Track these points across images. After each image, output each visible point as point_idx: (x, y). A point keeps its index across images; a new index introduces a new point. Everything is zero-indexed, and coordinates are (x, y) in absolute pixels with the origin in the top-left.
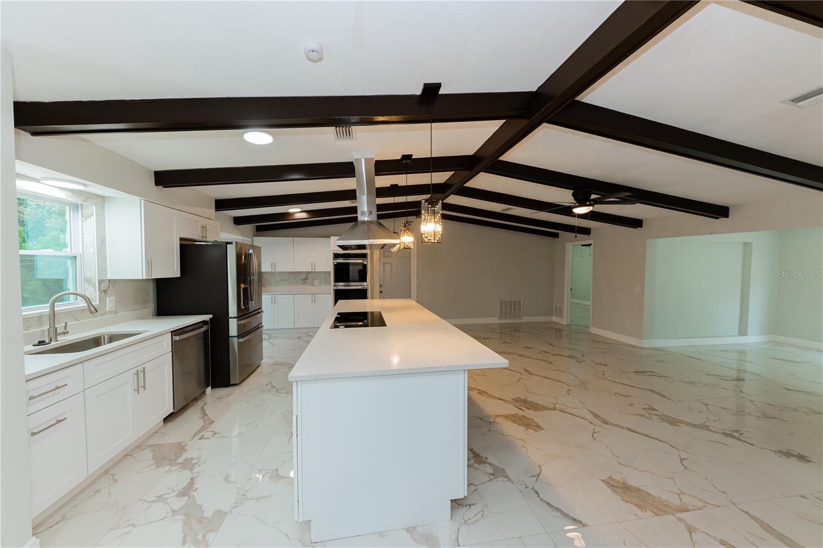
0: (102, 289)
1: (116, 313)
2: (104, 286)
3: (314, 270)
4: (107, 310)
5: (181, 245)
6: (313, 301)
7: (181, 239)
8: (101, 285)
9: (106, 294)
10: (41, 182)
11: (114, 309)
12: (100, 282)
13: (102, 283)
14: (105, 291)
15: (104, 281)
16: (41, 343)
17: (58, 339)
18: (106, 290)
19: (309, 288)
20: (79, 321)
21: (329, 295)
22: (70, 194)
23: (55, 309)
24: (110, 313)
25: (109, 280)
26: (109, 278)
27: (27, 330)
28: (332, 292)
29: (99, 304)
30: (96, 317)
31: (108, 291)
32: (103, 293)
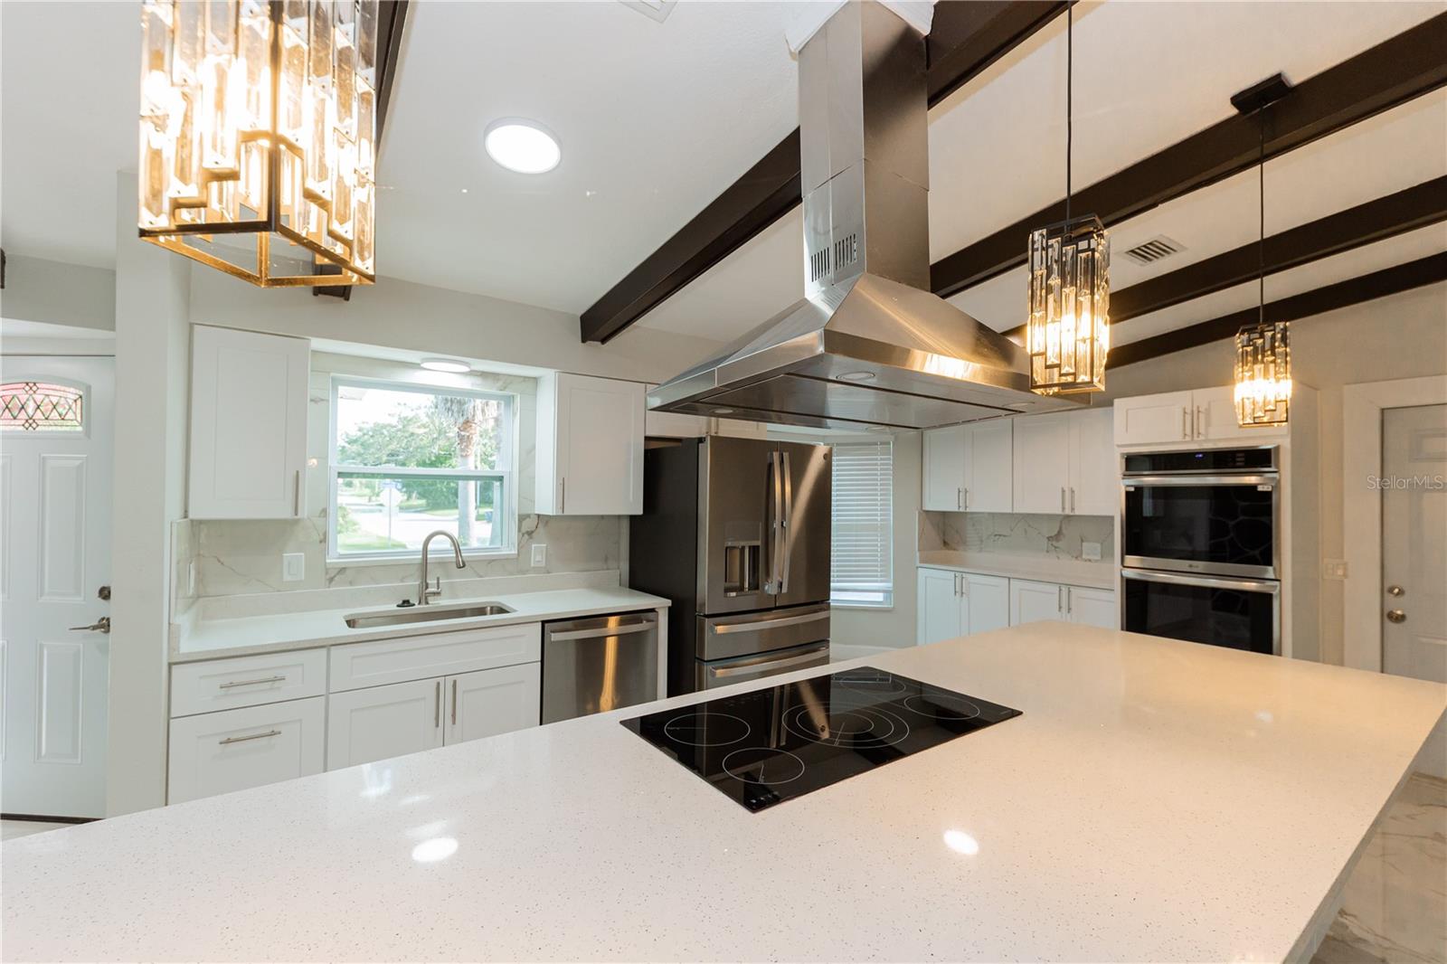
0: (524, 530)
1: (549, 573)
2: (529, 525)
3: (1068, 512)
4: (532, 565)
5: (646, 452)
6: (1064, 604)
7: (647, 439)
8: (524, 523)
9: (531, 538)
10: (424, 365)
11: (544, 565)
12: (522, 518)
13: (524, 519)
14: (530, 533)
15: (529, 516)
16: (406, 603)
17: (430, 602)
18: (532, 532)
19: (1064, 566)
20: (481, 577)
21: (1104, 595)
22: (478, 381)
23: (429, 556)
24: (537, 570)
25: (539, 516)
26: (536, 512)
27: (402, 581)
28: (1118, 586)
29: (518, 554)
30: (511, 574)
31: (534, 534)
32: (526, 536)
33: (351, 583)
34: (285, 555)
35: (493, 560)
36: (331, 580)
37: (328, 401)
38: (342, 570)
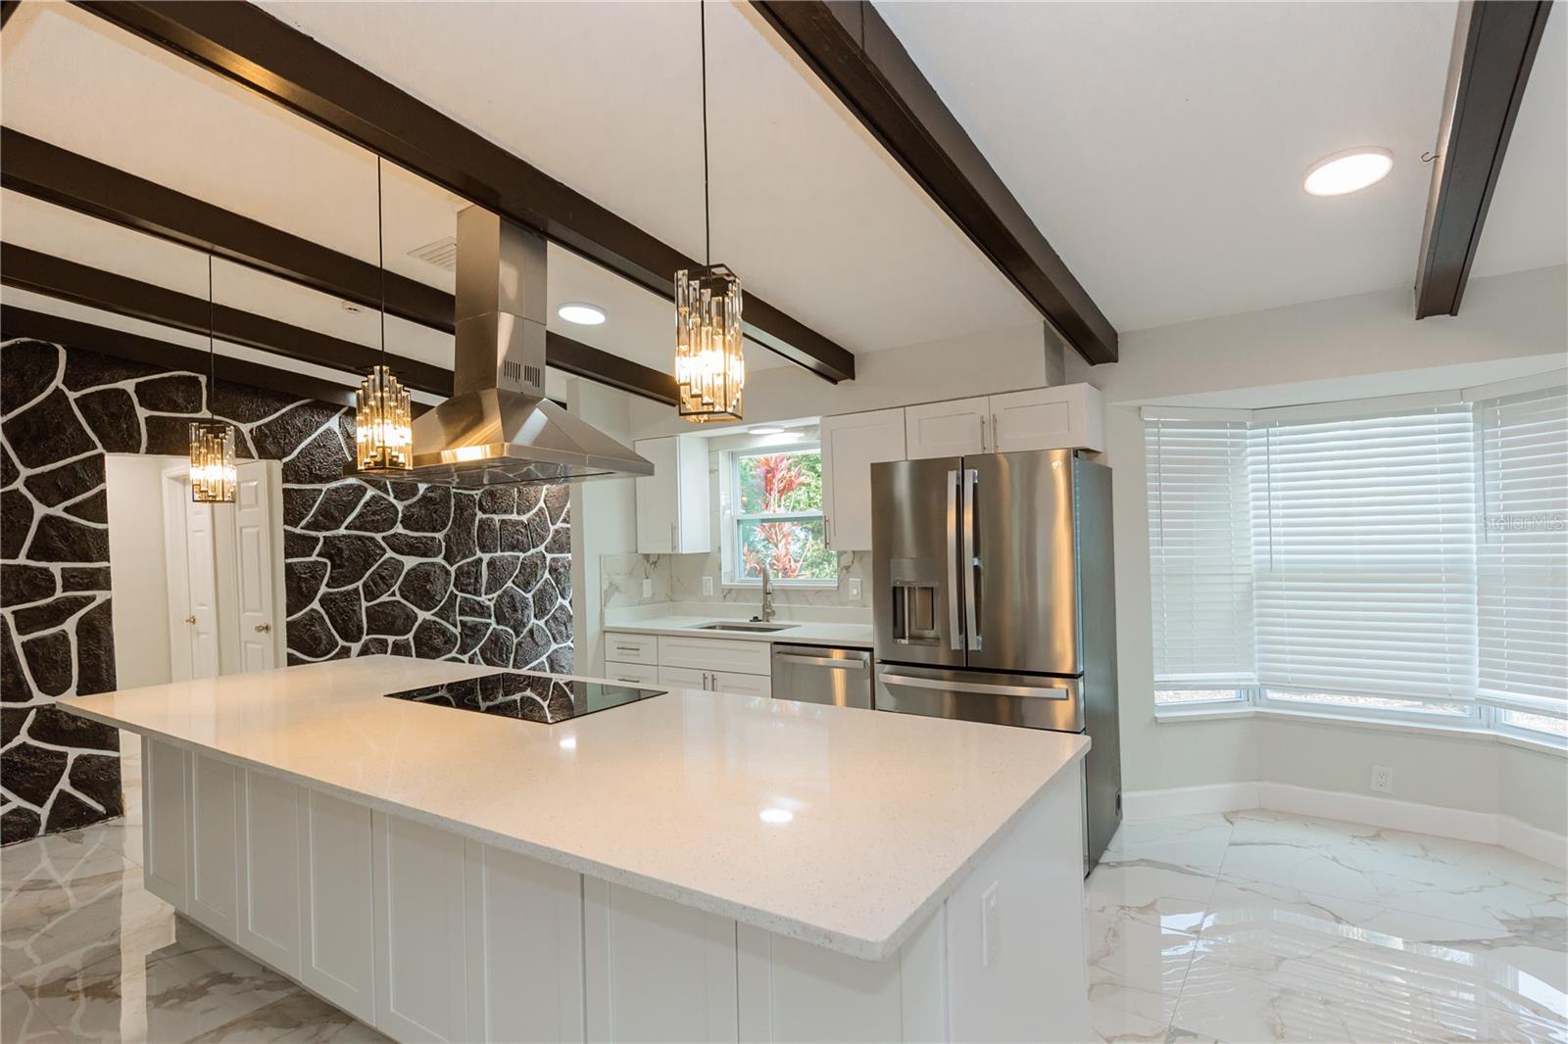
0: (842, 565)
1: (865, 606)
2: (846, 560)
4: (850, 598)
8: (842, 558)
9: (848, 572)
11: (859, 598)
12: (839, 553)
13: (843, 555)
14: (847, 568)
15: (845, 552)
18: (849, 567)
24: (854, 602)
25: (853, 551)
29: (838, 587)
30: (834, 605)
31: (850, 570)
32: (844, 571)
33: (735, 601)
34: (704, 578)
35: (820, 591)
36: (725, 597)
37: (718, 470)
38: (730, 590)
